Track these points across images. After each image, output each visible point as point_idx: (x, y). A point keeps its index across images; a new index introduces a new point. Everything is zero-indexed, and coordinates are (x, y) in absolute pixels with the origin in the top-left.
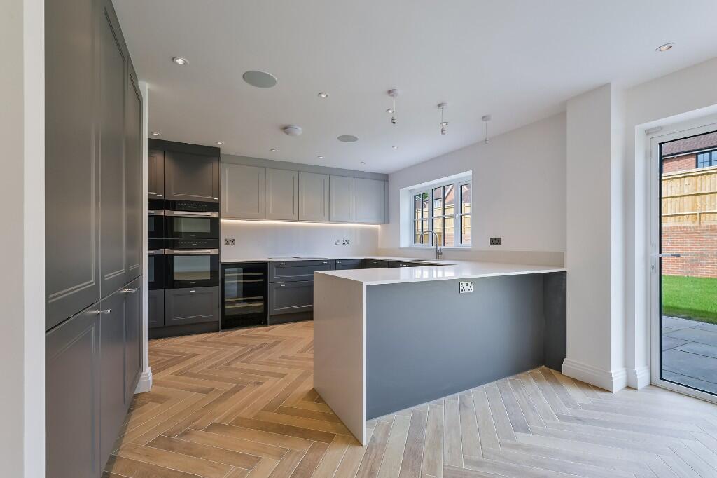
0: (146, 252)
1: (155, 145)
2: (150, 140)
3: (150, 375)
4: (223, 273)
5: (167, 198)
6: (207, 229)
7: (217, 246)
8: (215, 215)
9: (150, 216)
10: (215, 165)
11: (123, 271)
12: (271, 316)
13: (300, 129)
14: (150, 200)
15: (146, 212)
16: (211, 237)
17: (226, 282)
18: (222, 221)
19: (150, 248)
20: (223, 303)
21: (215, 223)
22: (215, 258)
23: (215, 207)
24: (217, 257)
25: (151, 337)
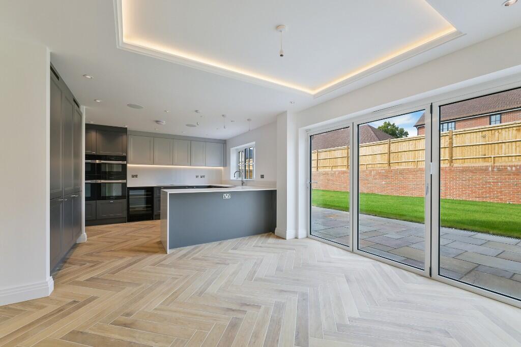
0: (84, 181)
1: (89, 127)
2: (86, 125)
3: (86, 236)
4: (128, 192)
5: (98, 154)
6: (120, 170)
7: (125, 178)
8: (125, 162)
9: (86, 163)
10: (124, 137)
11: (72, 188)
12: (155, 215)
13: (164, 122)
14: (86, 155)
15: (84, 161)
16: (123, 174)
17: (130, 197)
18: (128, 165)
19: (86, 179)
20: (128, 208)
21: (124, 167)
22: (124, 185)
23: (124, 158)
24: (126, 184)
25: (86, 225)
